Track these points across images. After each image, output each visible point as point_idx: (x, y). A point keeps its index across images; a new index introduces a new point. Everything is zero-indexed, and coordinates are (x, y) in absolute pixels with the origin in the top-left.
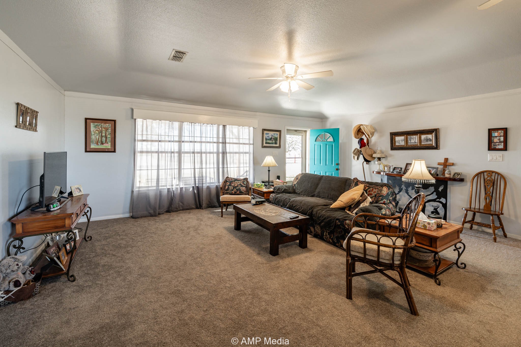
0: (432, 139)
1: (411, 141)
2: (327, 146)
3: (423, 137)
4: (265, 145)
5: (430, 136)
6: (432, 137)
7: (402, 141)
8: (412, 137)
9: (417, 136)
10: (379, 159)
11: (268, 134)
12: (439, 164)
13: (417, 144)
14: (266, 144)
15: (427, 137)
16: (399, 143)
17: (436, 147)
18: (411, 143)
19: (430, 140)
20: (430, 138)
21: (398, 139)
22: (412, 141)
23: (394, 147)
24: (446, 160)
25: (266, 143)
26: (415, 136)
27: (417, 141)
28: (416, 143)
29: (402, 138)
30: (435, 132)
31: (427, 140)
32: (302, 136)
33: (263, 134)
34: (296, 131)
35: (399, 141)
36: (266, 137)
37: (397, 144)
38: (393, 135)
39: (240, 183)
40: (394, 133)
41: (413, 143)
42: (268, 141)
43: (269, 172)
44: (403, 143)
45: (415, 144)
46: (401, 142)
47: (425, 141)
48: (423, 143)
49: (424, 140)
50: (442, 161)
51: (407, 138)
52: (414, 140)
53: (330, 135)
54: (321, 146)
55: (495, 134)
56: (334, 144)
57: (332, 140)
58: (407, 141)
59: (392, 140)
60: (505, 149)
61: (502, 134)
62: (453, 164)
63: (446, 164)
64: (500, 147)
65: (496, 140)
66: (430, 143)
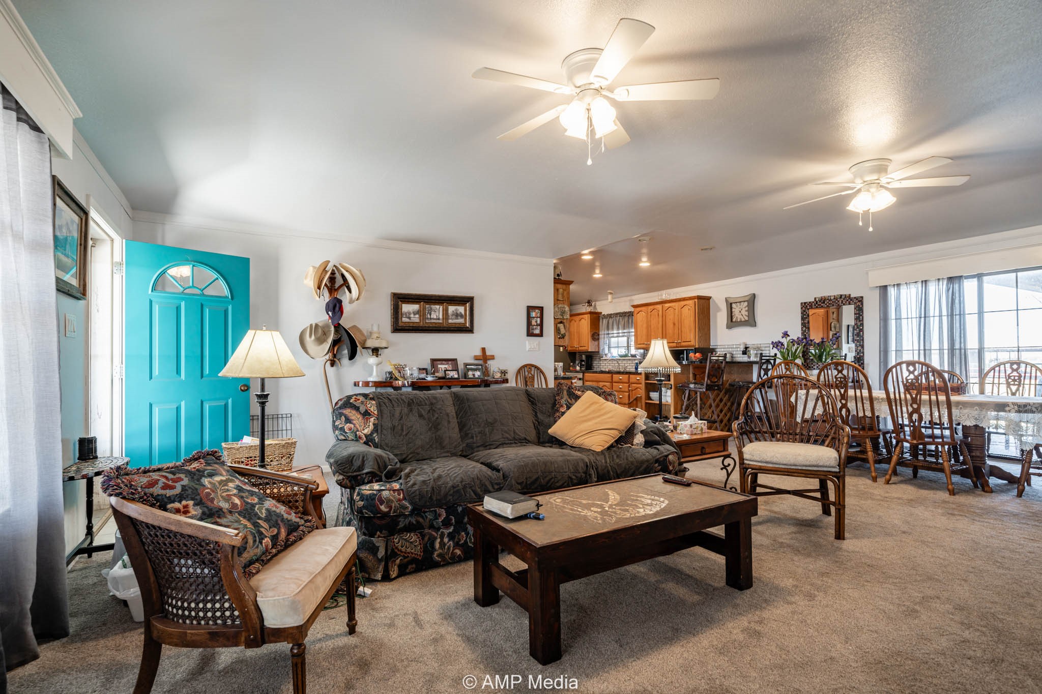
0: (463, 313)
1: (430, 315)
2: (207, 312)
3: (451, 309)
5: (461, 309)
6: (465, 310)
7: (415, 314)
8: (433, 307)
9: (441, 307)
10: (376, 351)
12: (476, 358)
13: (441, 321)
15: (456, 310)
16: (409, 318)
17: (470, 330)
18: (431, 319)
19: (461, 316)
20: (461, 313)
21: (407, 308)
22: (434, 316)
23: (398, 327)
24: (484, 350)
26: (438, 307)
27: (441, 317)
28: (439, 319)
29: (415, 307)
30: (466, 300)
31: (457, 315)
35: (410, 313)
37: (405, 320)
38: (399, 299)
40: (401, 294)
41: (434, 319)
44: (416, 319)
45: (438, 321)
46: (412, 316)
47: (454, 317)
48: (450, 321)
49: (453, 315)
50: (478, 353)
51: (424, 309)
52: (437, 313)
53: (215, 275)
54: (178, 309)
55: (533, 314)
56: (230, 308)
57: (226, 292)
58: (424, 314)
59: (396, 312)
60: (541, 335)
61: (539, 315)
62: (492, 357)
63: (485, 357)
64: (537, 331)
65: (534, 322)
66: (461, 321)
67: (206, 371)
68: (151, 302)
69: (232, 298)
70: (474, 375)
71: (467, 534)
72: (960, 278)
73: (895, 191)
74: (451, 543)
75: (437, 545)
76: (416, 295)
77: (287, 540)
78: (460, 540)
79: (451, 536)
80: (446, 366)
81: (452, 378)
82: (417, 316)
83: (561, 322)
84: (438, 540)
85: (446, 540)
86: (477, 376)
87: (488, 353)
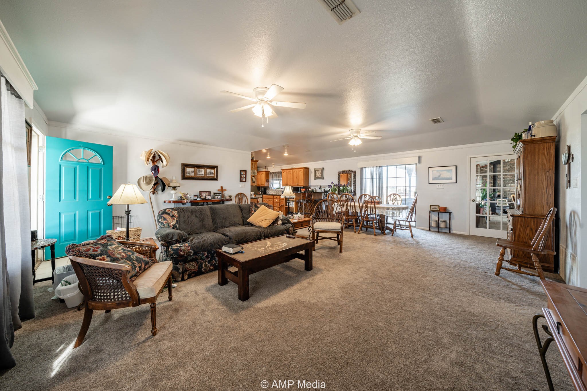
0: (213, 172)
2: (90, 170)
3: (208, 170)
5: (212, 171)
6: (214, 171)
7: (192, 172)
8: (200, 169)
9: (204, 170)
10: (174, 188)
12: (219, 190)
13: (204, 176)
15: (210, 171)
16: (190, 174)
17: (216, 179)
18: (199, 174)
19: (213, 173)
21: (188, 170)
22: (201, 173)
23: (185, 178)
24: (222, 187)
26: (202, 169)
27: (204, 174)
28: (203, 175)
29: (193, 169)
30: (215, 167)
31: (211, 173)
35: (190, 172)
37: (187, 175)
38: (185, 166)
40: (186, 164)
41: (201, 174)
44: (193, 174)
45: (202, 175)
46: (191, 173)
47: (209, 174)
48: (208, 176)
49: (209, 173)
50: (220, 188)
51: (196, 170)
52: (202, 172)
53: (95, 154)
54: (75, 169)
55: (243, 173)
56: (103, 168)
57: (101, 161)
58: (196, 173)
59: (184, 172)
60: (245, 181)
61: (245, 173)
62: (226, 190)
63: (222, 190)
64: (244, 180)
65: (243, 176)
66: (213, 175)
67: (90, 197)
68: (60, 165)
69: (104, 164)
70: (218, 198)
71: (215, 261)
72: (382, 166)
73: (362, 140)
74: (209, 264)
75: (203, 266)
76: (193, 164)
77: (145, 268)
78: (212, 263)
79: (209, 262)
80: (206, 194)
81: (208, 199)
82: (193, 173)
83: (254, 177)
84: (204, 264)
85: (207, 263)
86: (219, 198)
87: (224, 189)
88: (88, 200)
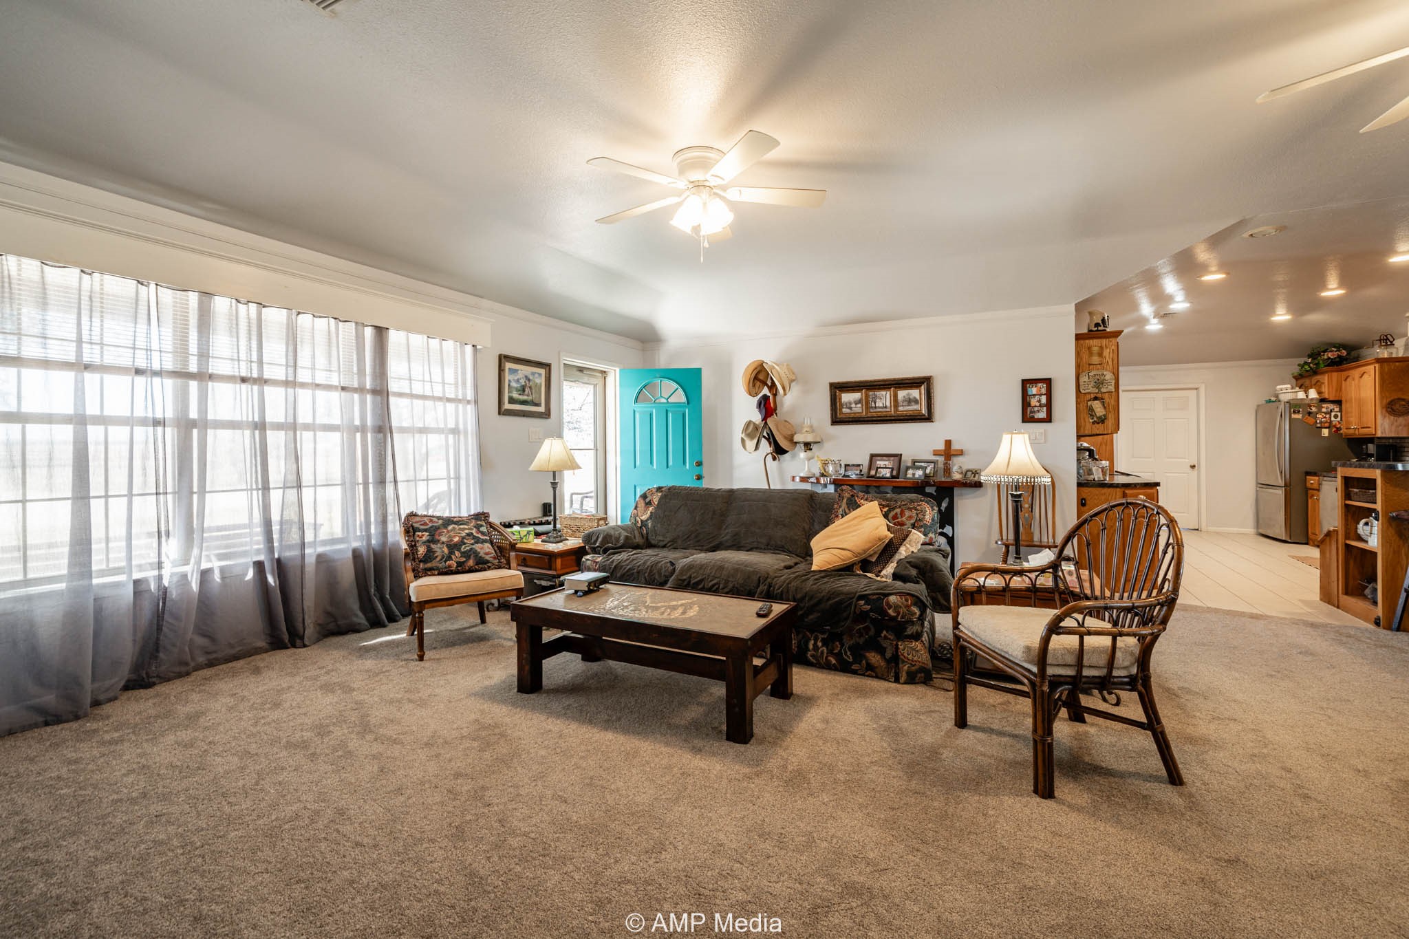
0: (918, 398)
1: (875, 403)
2: (670, 415)
3: (902, 394)
4: (507, 406)
5: (915, 393)
6: (921, 394)
7: (856, 404)
8: (878, 393)
9: (888, 393)
10: (808, 446)
11: (515, 371)
12: (936, 453)
13: (888, 410)
14: (509, 402)
15: (908, 394)
16: (851, 408)
17: (928, 418)
18: (876, 407)
19: (916, 401)
20: (915, 398)
21: (847, 397)
22: (879, 404)
23: (838, 419)
24: (948, 443)
25: (512, 401)
26: (884, 393)
27: (888, 404)
28: (886, 407)
29: (857, 396)
30: (924, 382)
31: (910, 401)
32: (595, 386)
33: (501, 370)
34: (581, 369)
35: (850, 403)
36: (509, 381)
37: (845, 410)
38: (838, 388)
39: (467, 531)
40: (839, 383)
41: (879, 407)
42: (515, 395)
43: (554, 489)
44: (858, 409)
45: (884, 410)
46: (853, 405)
47: (905, 403)
48: (901, 409)
49: (903, 401)
50: (941, 447)
51: (867, 397)
52: (884, 400)
53: (675, 386)
54: (651, 415)
55: (1033, 390)
56: (687, 411)
57: (684, 399)
58: (867, 403)
59: (834, 401)
60: (1048, 419)
61: (1044, 391)
62: (961, 453)
63: (949, 452)
64: (1042, 414)
65: (1034, 402)
66: (916, 407)
67: (671, 463)
68: (634, 411)
69: (688, 403)
76: (855, 382)
80: (887, 463)
81: (883, 477)
82: (859, 405)
83: (1096, 399)
87: (955, 446)
88: (667, 467)
